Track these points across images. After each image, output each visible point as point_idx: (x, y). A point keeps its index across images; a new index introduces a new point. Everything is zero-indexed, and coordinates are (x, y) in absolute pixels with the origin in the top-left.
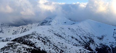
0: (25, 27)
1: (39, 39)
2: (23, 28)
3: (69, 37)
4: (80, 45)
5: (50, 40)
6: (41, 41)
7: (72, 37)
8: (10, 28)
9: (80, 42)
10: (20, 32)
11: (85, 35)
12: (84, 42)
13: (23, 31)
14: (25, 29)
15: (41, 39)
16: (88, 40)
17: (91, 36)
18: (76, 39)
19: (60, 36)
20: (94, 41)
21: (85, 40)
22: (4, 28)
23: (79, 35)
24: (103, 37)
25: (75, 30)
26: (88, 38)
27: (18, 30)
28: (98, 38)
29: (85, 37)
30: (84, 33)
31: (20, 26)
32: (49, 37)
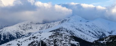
0: (49, 24)
1: (67, 32)
2: (47, 25)
3: (87, 31)
4: (95, 37)
5: (74, 33)
6: (69, 34)
7: (89, 31)
8: (37, 25)
9: (95, 35)
10: (45, 28)
11: (98, 30)
12: (99, 35)
13: (47, 27)
14: (49, 26)
15: (69, 32)
16: (101, 34)
17: (103, 31)
18: (92, 33)
19: (80, 31)
20: (106, 34)
21: (99, 34)
22: (33, 25)
23: (94, 30)
24: (112, 32)
25: (91, 26)
26: (101, 33)
27: (44, 27)
28: (108, 33)
29: (99, 32)
30: (98, 28)
31: (45, 24)
32: (73, 31)
